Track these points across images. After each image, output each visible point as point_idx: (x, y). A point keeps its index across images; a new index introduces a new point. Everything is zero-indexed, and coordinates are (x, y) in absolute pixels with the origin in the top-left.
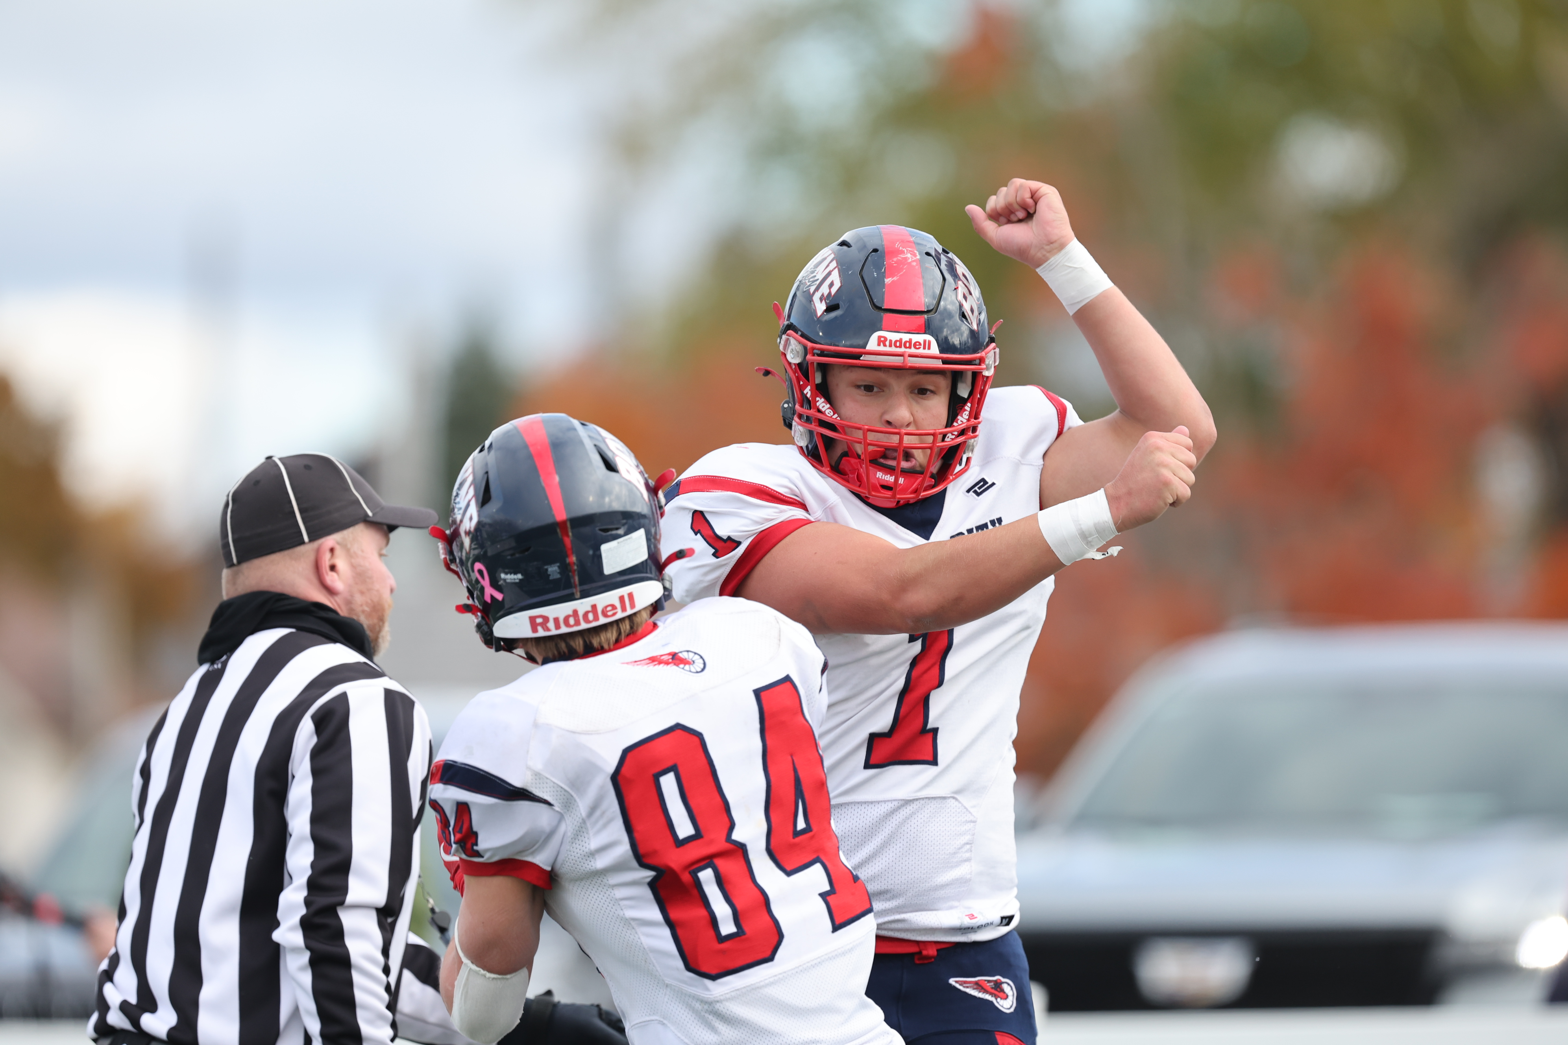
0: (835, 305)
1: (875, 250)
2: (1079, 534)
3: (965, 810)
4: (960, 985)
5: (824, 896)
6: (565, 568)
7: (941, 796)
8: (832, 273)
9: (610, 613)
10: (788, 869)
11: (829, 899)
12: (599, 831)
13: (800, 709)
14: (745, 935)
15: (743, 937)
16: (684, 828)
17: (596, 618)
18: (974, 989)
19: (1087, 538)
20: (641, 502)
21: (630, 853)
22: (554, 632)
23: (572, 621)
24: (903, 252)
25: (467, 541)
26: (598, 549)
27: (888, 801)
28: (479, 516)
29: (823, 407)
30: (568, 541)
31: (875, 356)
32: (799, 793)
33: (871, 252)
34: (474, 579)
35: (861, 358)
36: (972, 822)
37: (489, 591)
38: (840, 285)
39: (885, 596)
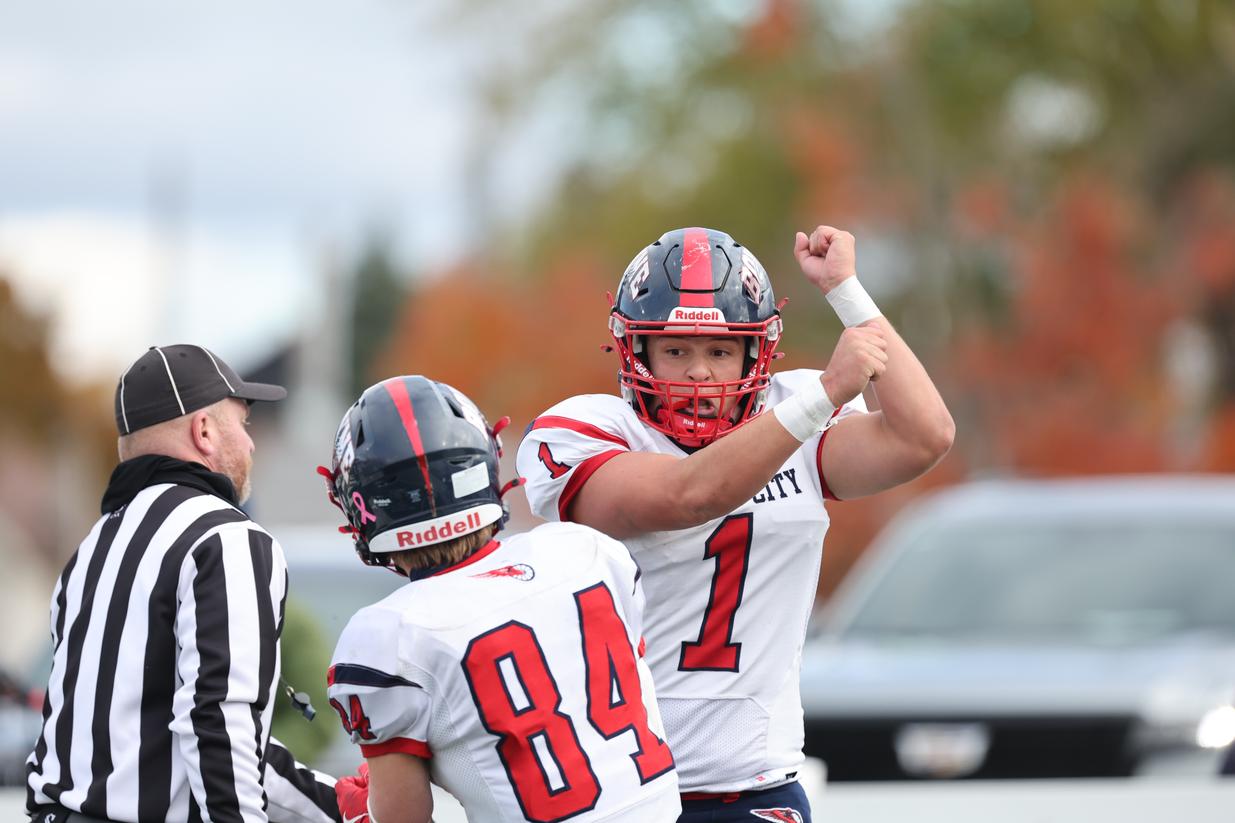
0: (645, 289)
1: (677, 246)
2: (806, 414)
3: (760, 709)
4: (759, 814)
5: (633, 756)
6: (424, 493)
7: (739, 698)
8: (644, 265)
9: (460, 529)
10: (607, 734)
11: (638, 758)
12: (456, 708)
13: (612, 607)
14: (570, 789)
15: (570, 791)
16: (521, 702)
17: (450, 533)
18: (770, 816)
19: (812, 416)
20: (483, 440)
21: (480, 722)
22: (417, 545)
23: (431, 536)
24: (698, 246)
25: (346, 475)
26: (449, 478)
27: (696, 699)
28: (355, 455)
29: (641, 370)
30: (426, 473)
31: (674, 326)
32: (613, 673)
33: (673, 247)
34: (351, 505)
35: (664, 329)
36: (765, 718)
37: (365, 515)
38: (648, 274)
39: (671, 496)
